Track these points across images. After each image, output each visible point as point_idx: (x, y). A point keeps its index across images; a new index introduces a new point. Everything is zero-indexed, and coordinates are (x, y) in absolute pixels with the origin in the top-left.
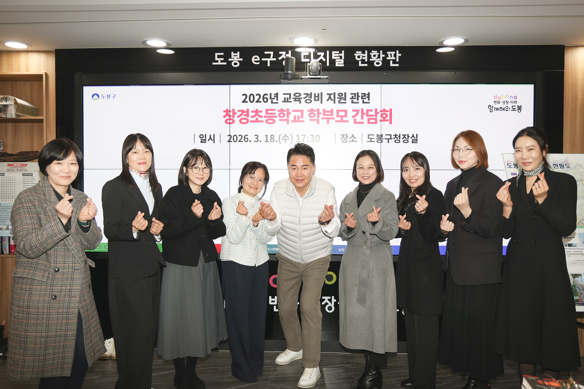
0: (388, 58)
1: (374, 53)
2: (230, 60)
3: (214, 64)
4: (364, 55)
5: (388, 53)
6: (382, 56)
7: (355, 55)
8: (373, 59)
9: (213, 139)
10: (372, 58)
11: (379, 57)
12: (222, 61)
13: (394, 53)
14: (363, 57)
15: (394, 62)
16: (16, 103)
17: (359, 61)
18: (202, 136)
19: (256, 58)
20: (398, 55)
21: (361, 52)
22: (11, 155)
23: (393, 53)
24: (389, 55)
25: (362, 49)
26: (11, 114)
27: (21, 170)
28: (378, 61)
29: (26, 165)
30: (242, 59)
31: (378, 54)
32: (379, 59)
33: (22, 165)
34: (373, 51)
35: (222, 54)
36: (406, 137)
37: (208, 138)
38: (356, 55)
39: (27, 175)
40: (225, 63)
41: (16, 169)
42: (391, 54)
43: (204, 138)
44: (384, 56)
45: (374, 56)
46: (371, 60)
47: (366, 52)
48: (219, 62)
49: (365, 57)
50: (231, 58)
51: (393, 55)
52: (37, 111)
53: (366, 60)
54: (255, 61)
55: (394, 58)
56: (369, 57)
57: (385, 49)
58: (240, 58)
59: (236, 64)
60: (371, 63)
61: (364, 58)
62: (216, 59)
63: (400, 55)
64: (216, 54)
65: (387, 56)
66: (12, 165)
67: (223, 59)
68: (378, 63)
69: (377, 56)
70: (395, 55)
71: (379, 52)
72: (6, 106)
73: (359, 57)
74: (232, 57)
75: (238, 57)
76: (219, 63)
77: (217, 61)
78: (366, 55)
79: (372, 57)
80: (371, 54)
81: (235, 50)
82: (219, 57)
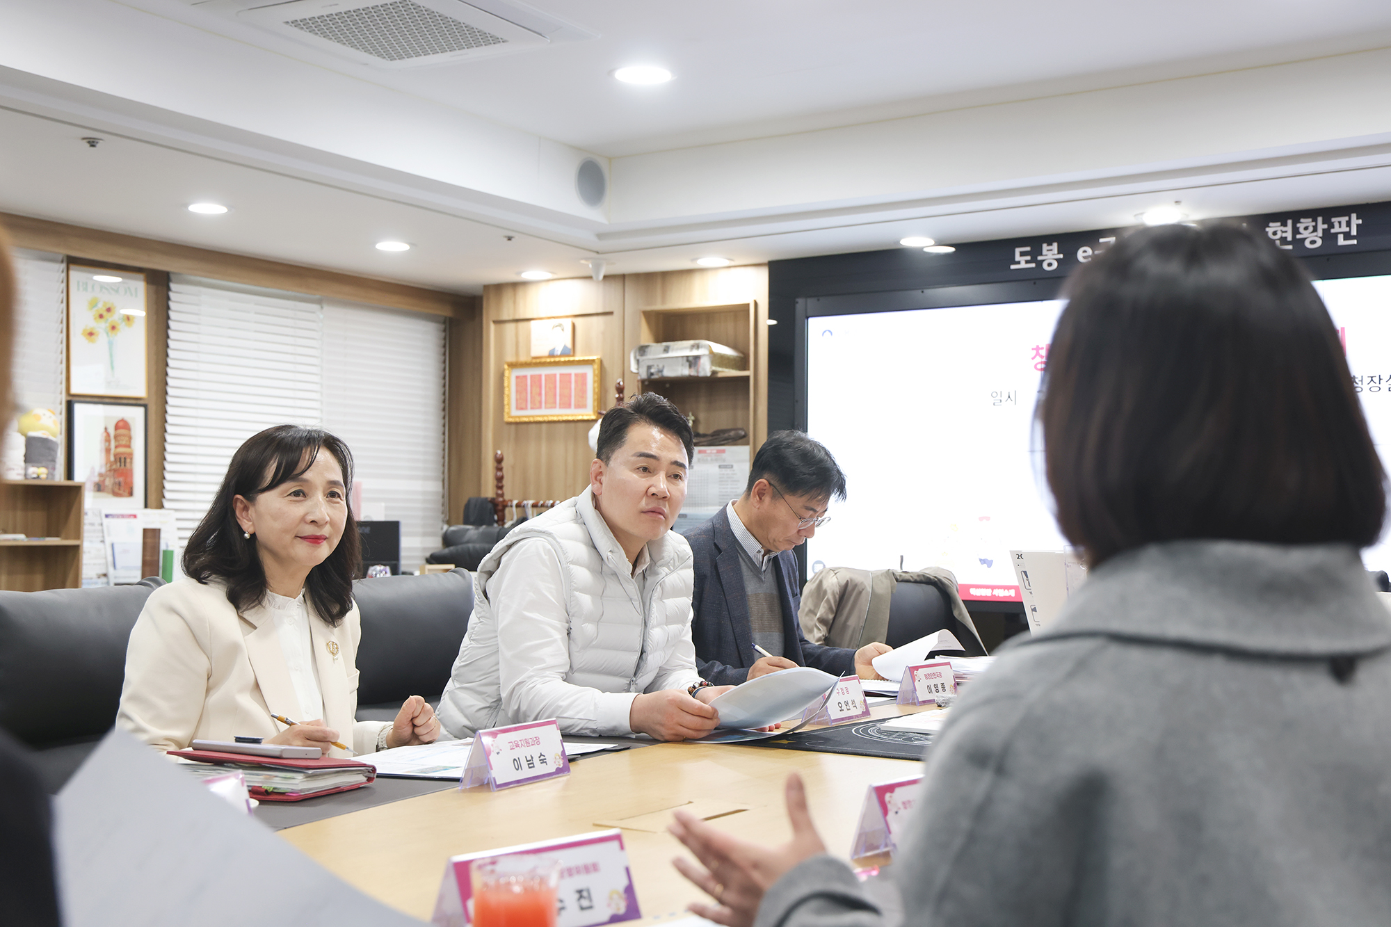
0: (1333, 231)
1: (1306, 222)
2: (1040, 258)
3: (1013, 267)
4: (1284, 229)
5: (1333, 220)
6: (1322, 226)
7: (1267, 229)
8: (1304, 234)
9: (1013, 399)
10: (1300, 233)
11: (1315, 229)
12: (1027, 262)
13: (1347, 218)
14: (1283, 232)
15: (1347, 236)
16: (711, 353)
17: (1274, 240)
18: (994, 395)
19: (1085, 252)
20: (1355, 221)
21: (1279, 224)
22: (705, 435)
23: (1344, 220)
24: (1336, 225)
25: (1281, 217)
26: (704, 370)
27: (716, 460)
28: (1312, 237)
29: (723, 451)
30: (1061, 256)
31: (1314, 224)
32: (1315, 234)
33: (719, 452)
34: (1302, 220)
35: (1028, 249)
36: (1376, 380)
37: (1005, 396)
38: (1270, 230)
39: (725, 467)
40: (1033, 265)
41: (709, 458)
42: (1340, 223)
43: (999, 397)
44: (1326, 226)
45: (1306, 228)
46: (1298, 236)
47: (1290, 222)
48: (1022, 262)
49: (1286, 232)
50: (1041, 255)
51: (1344, 224)
52: (742, 363)
53: (1290, 239)
54: (1084, 257)
55: (1348, 229)
56: (1296, 231)
57: (1328, 213)
58: (1059, 253)
59: (1050, 265)
60: (1299, 243)
61: (1284, 235)
62: (1018, 258)
63: (1360, 222)
64: (1018, 251)
65: (1332, 226)
66: (704, 452)
67: (1028, 258)
68: (1313, 242)
69: (1311, 229)
70: (1349, 224)
71: (1315, 220)
72: (697, 358)
73: (1275, 233)
74: (1044, 252)
75: (1056, 251)
76: (1023, 265)
77: (1019, 263)
78: (1289, 228)
79: (1301, 230)
80: (1298, 225)
81: (1049, 239)
82: (1022, 254)
